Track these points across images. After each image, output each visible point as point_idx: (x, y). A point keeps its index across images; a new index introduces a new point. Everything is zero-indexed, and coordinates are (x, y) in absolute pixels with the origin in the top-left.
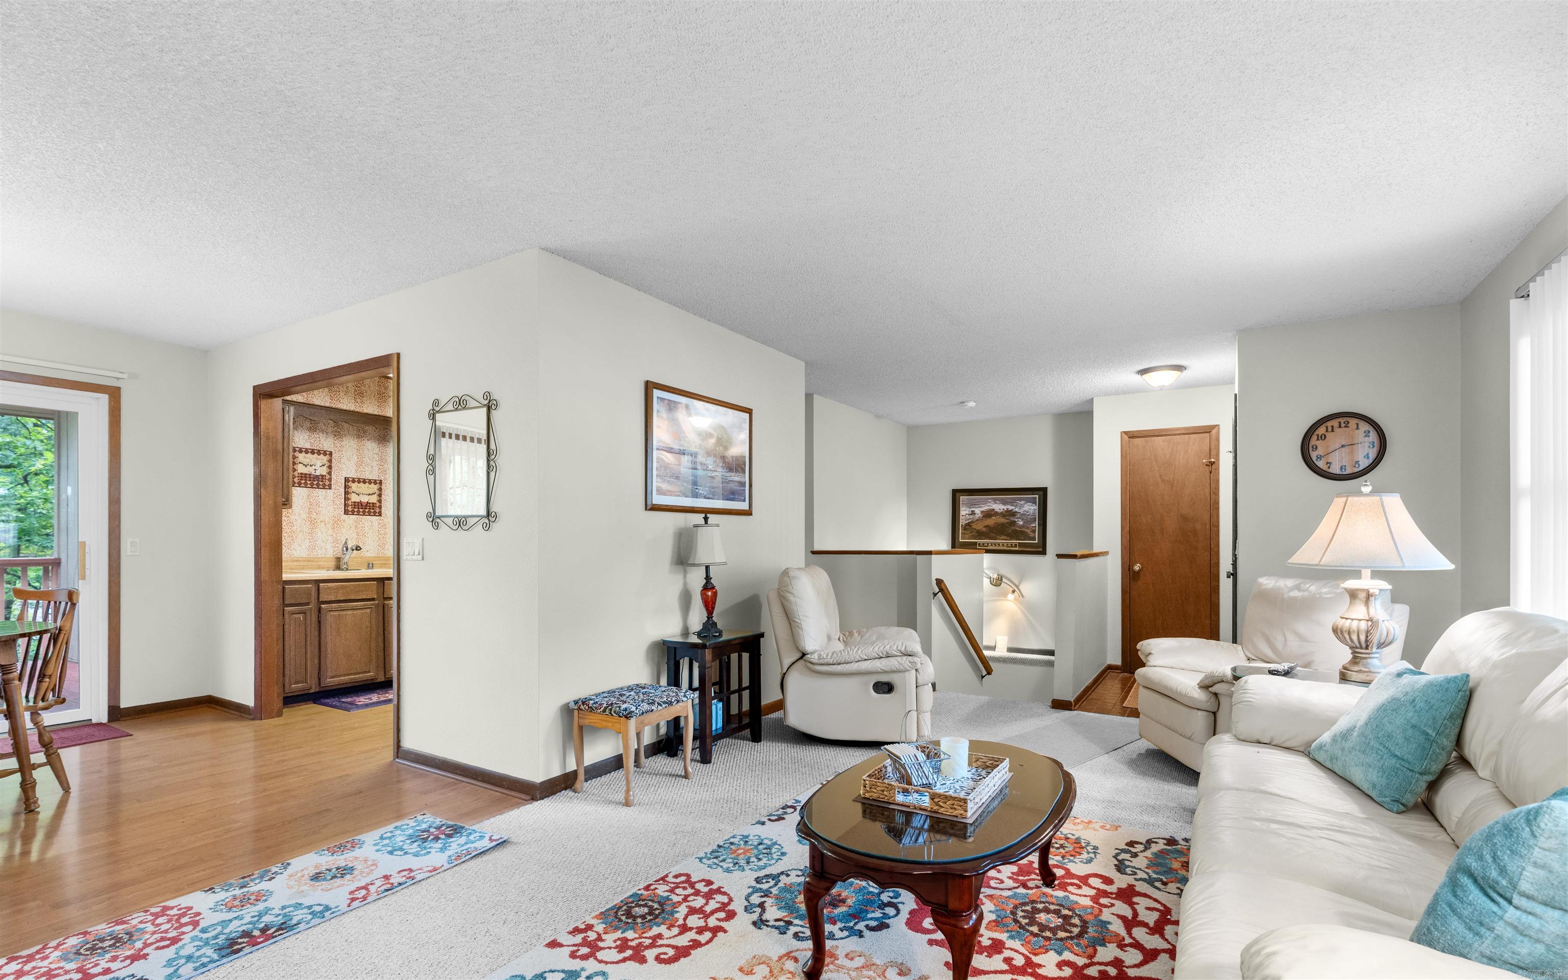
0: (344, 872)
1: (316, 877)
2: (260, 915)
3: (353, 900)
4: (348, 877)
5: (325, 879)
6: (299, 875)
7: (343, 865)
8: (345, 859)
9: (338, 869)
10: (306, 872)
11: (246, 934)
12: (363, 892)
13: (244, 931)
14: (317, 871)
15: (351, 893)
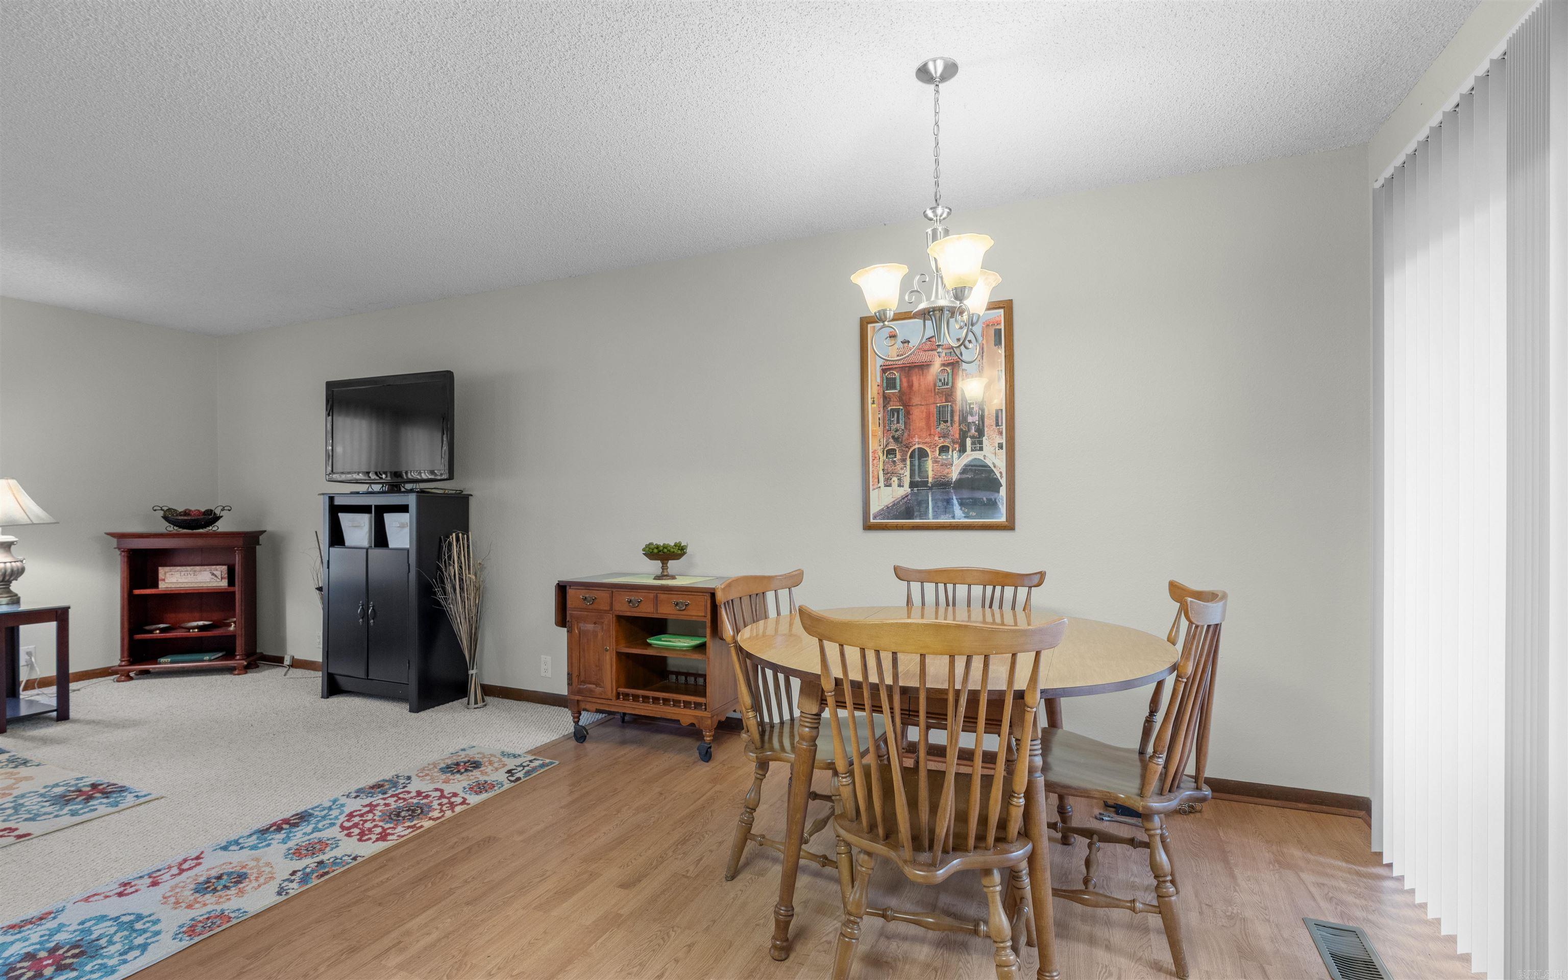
0: (206, 887)
1: (240, 878)
2: (288, 838)
3: (198, 858)
4: (202, 879)
5: (229, 874)
6: (262, 880)
7: (208, 896)
8: (205, 905)
9: (215, 890)
10: (255, 884)
11: (296, 825)
12: (185, 866)
13: (298, 827)
14: (241, 886)
15: (200, 864)
